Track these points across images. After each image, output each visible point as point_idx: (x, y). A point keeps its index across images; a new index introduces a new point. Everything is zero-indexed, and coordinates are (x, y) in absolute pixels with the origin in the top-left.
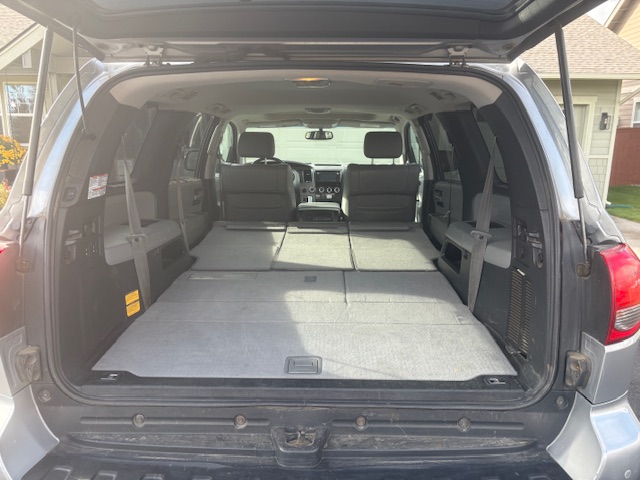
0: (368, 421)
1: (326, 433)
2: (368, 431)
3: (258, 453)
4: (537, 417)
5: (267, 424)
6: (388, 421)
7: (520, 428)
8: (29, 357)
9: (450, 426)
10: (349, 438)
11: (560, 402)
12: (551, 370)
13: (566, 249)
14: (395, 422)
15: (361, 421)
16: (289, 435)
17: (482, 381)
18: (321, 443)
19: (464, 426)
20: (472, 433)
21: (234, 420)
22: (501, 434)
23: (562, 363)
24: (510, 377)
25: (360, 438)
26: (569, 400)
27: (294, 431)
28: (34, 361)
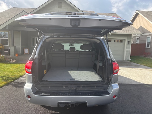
0: (82, 86)
1: (76, 88)
2: (82, 88)
3: (67, 91)
4: (105, 86)
5: (68, 87)
6: (85, 87)
7: (103, 87)
8: (35, 77)
9: (93, 87)
10: (80, 89)
11: (108, 83)
12: (107, 79)
13: (108, 63)
14: (86, 87)
15: (81, 87)
16: (71, 88)
17: (98, 81)
18: (76, 89)
19: (95, 87)
20: (96, 88)
21: (63, 87)
22: (100, 88)
23: (108, 78)
24: (102, 81)
25: (81, 89)
26: (109, 83)
27: (72, 88)
28: (35, 78)
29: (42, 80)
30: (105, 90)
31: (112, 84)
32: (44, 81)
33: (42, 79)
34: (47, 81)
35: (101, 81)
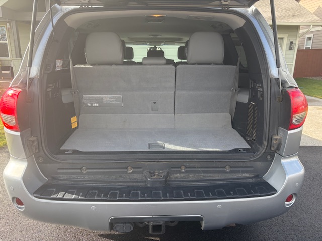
0: (186, 167)
1: (168, 173)
2: (186, 172)
3: (138, 182)
4: (259, 164)
5: (142, 170)
6: (195, 167)
7: (252, 169)
8: (33, 141)
9: (221, 169)
10: (178, 175)
11: (269, 157)
12: (265, 143)
13: (272, 91)
14: (198, 167)
15: (183, 167)
16: (152, 174)
17: (236, 151)
18: (166, 177)
19: (228, 169)
20: (232, 172)
21: (127, 168)
22: (243, 172)
23: (270, 140)
24: (248, 149)
25: (183, 175)
26: (273, 156)
27: (154, 173)
29: (63, 148)
30: (257, 176)
31: (283, 161)
32: (68, 150)
33: (61, 146)
34: (76, 152)
35: (244, 149)
